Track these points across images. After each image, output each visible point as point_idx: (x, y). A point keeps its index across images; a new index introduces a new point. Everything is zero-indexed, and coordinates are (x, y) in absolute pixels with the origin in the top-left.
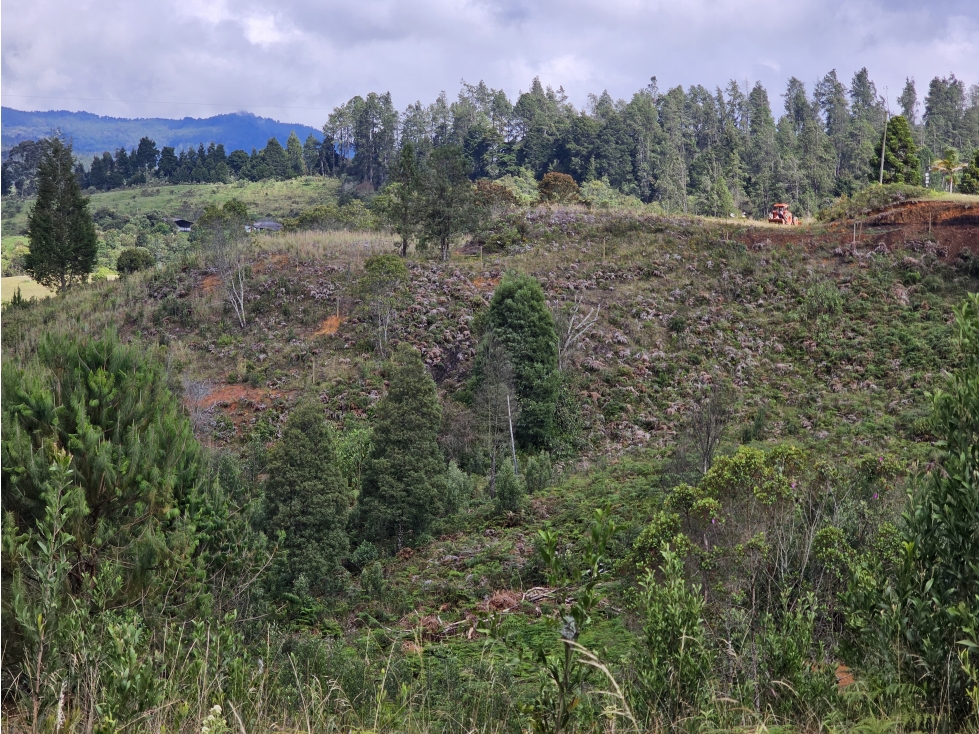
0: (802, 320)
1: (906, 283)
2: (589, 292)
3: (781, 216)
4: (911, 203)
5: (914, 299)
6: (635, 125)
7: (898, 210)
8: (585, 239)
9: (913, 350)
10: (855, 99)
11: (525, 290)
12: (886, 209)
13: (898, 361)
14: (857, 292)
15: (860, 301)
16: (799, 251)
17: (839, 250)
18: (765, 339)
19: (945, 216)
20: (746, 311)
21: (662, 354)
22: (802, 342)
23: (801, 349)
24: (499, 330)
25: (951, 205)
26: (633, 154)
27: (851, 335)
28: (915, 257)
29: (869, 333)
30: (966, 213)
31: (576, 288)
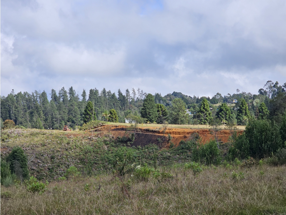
0: (83, 154)
1: (106, 145)
2: (29, 151)
3: (66, 129)
4: (103, 125)
5: (108, 148)
6: (9, 103)
7: (101, 127)
8: (25, 137)
9: (110, 160)
10: (70, 95)
11: (19, 150)
12: (98, 127)
13: (107, 163)
14: (95, 147)
15: (96, 149)
16: (80, 138)
17: (89, 137)
18: (75, 160)
19: (113, 128)
20: (69, 153)
21: (50, 165)
22: (84, 160)
23: (84, 161)
24: (14, 161)
25: (113, 126)
26: (9, 112)
27: (95, 157)
28: (107, 138)
29: (100, 157)
30: (117, 127)
31: (26, 150)
